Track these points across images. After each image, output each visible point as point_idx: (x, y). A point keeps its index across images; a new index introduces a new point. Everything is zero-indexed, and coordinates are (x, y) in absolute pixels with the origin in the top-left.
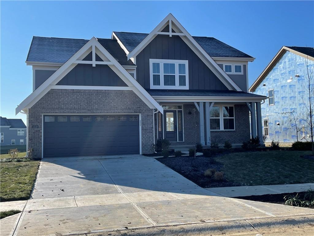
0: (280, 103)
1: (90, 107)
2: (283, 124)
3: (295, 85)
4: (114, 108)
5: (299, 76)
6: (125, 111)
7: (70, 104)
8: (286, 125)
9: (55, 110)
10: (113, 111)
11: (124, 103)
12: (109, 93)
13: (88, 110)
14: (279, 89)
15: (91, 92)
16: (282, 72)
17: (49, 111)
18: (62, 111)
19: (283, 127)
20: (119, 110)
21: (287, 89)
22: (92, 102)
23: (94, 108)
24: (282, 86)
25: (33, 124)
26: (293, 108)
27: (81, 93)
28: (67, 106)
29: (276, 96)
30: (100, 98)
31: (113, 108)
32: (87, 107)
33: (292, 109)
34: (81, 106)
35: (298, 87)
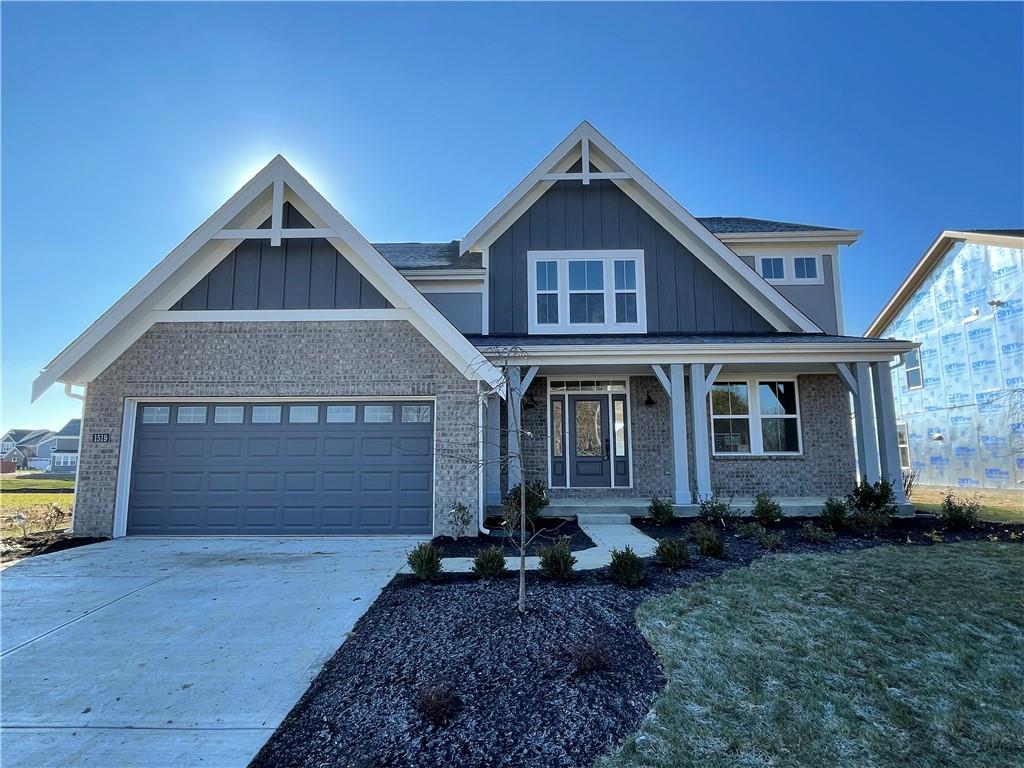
0: (942, 381)
1: (268, 376)
2: (953, 438)
3: (989, 330)
4: (345, 378)
5: (1003, 303)
6: (379, 387)
7: (209, 368)
8: (965, 440)
9: (162, 387)
10: (340, 390)
11: (379, 362)
12: (330, 331)
13: (262, 386)
14: (936, 346)
15: (275, 330)
16: (944, 300)
17: (144, 390)
18: (181, 390)
19: (955, 445)
20: (361, 386)
21: (965, 344)
22: (275, 362)
23: (282, 379)
24: (946, 337)
25: (94, 430)
26: (985, 391)
27: (245, 332)
28: (199, 373)
29: (930, 365)
30: (300, 346)
31: (343, 380)
32: (261, 378)
33: (982, 396)
34: (240, 373)
35: (999, 334)
